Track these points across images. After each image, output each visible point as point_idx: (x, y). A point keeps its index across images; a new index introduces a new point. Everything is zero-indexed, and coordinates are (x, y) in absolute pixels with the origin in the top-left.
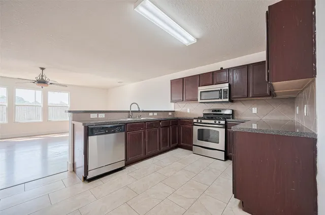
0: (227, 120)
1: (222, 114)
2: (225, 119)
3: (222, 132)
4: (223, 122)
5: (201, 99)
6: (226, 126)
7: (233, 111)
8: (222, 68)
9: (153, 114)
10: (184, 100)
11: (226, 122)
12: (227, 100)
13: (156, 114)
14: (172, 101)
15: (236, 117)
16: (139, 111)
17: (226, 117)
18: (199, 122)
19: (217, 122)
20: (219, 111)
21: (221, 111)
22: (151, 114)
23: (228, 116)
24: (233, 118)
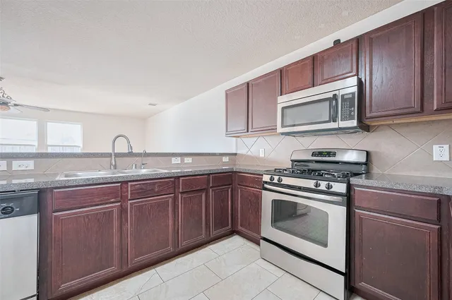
0: (354, 180)
1: (337, 163)
2: (346, 177)
3: (336, 216)
4: (340, 188)
5: (283, 126)
6: (349, 200)
7: (368, 153)
8: (337, 42)
9: (183, 161)
10: (250, 130)
11: (349, 187)
12: (354, 123)
13: (188, 160)
14: (228, 134)
15: (376, 170)
16: (131, 154)
17: (349, 172)
18: (276, 181)
19: (323, 186)
20: (329, 154)
21: (334, 154)
22: (176, 161)
23: (355, 169)
24: (368, 173)
